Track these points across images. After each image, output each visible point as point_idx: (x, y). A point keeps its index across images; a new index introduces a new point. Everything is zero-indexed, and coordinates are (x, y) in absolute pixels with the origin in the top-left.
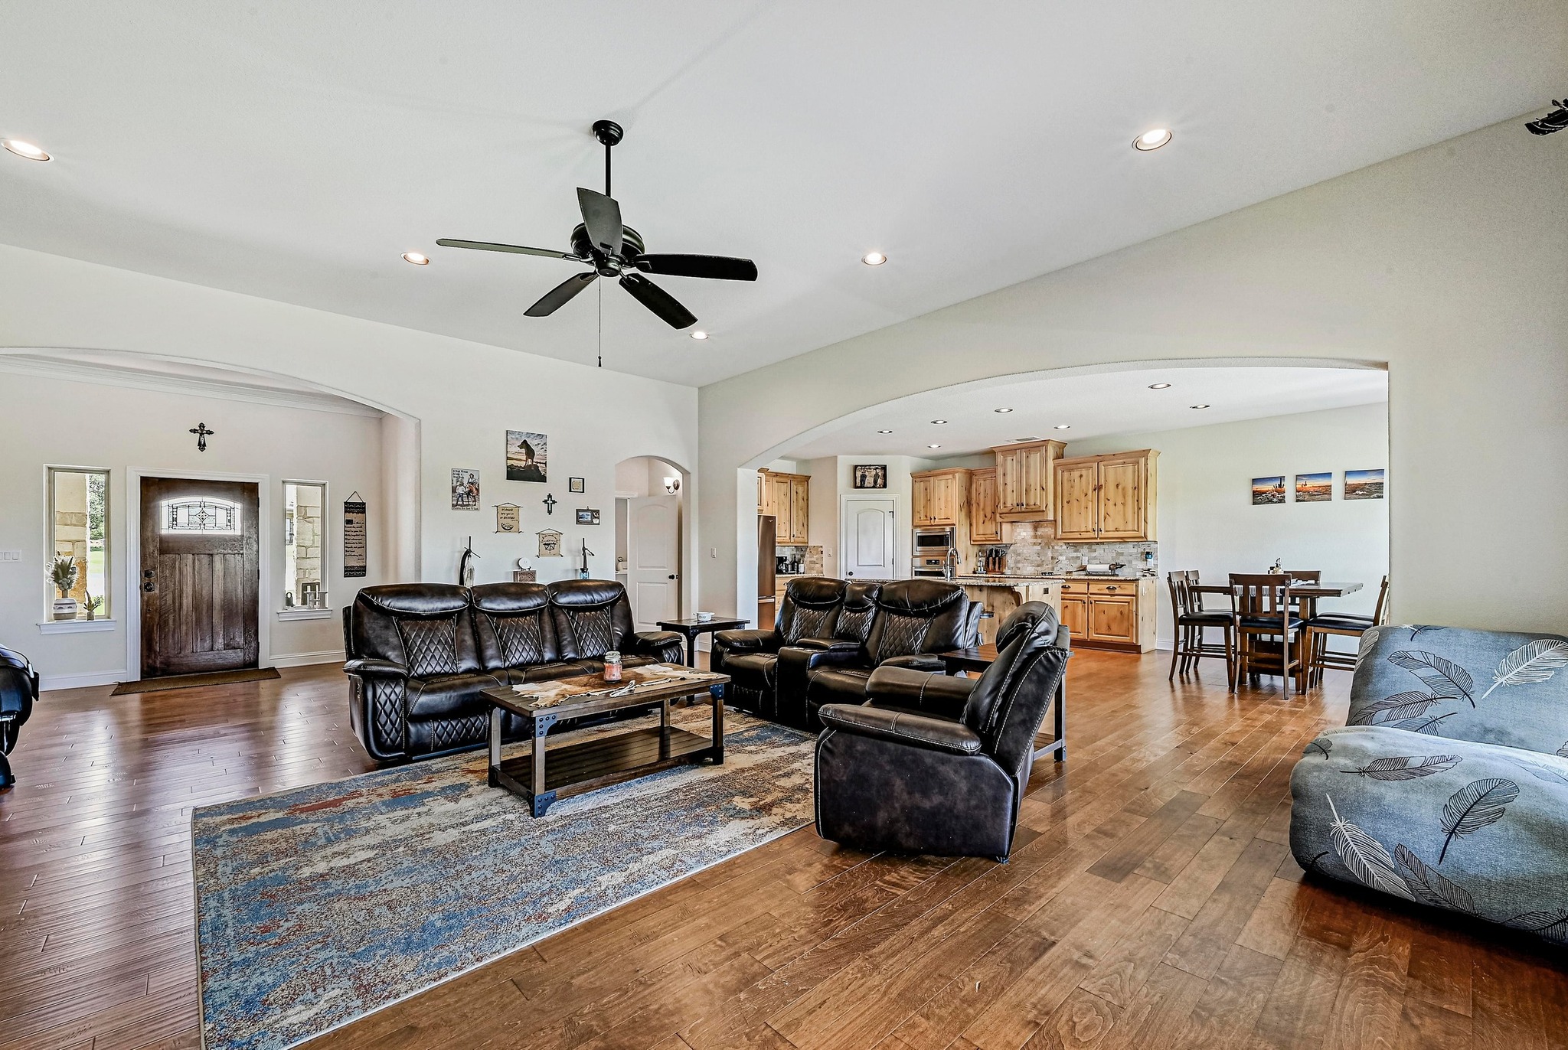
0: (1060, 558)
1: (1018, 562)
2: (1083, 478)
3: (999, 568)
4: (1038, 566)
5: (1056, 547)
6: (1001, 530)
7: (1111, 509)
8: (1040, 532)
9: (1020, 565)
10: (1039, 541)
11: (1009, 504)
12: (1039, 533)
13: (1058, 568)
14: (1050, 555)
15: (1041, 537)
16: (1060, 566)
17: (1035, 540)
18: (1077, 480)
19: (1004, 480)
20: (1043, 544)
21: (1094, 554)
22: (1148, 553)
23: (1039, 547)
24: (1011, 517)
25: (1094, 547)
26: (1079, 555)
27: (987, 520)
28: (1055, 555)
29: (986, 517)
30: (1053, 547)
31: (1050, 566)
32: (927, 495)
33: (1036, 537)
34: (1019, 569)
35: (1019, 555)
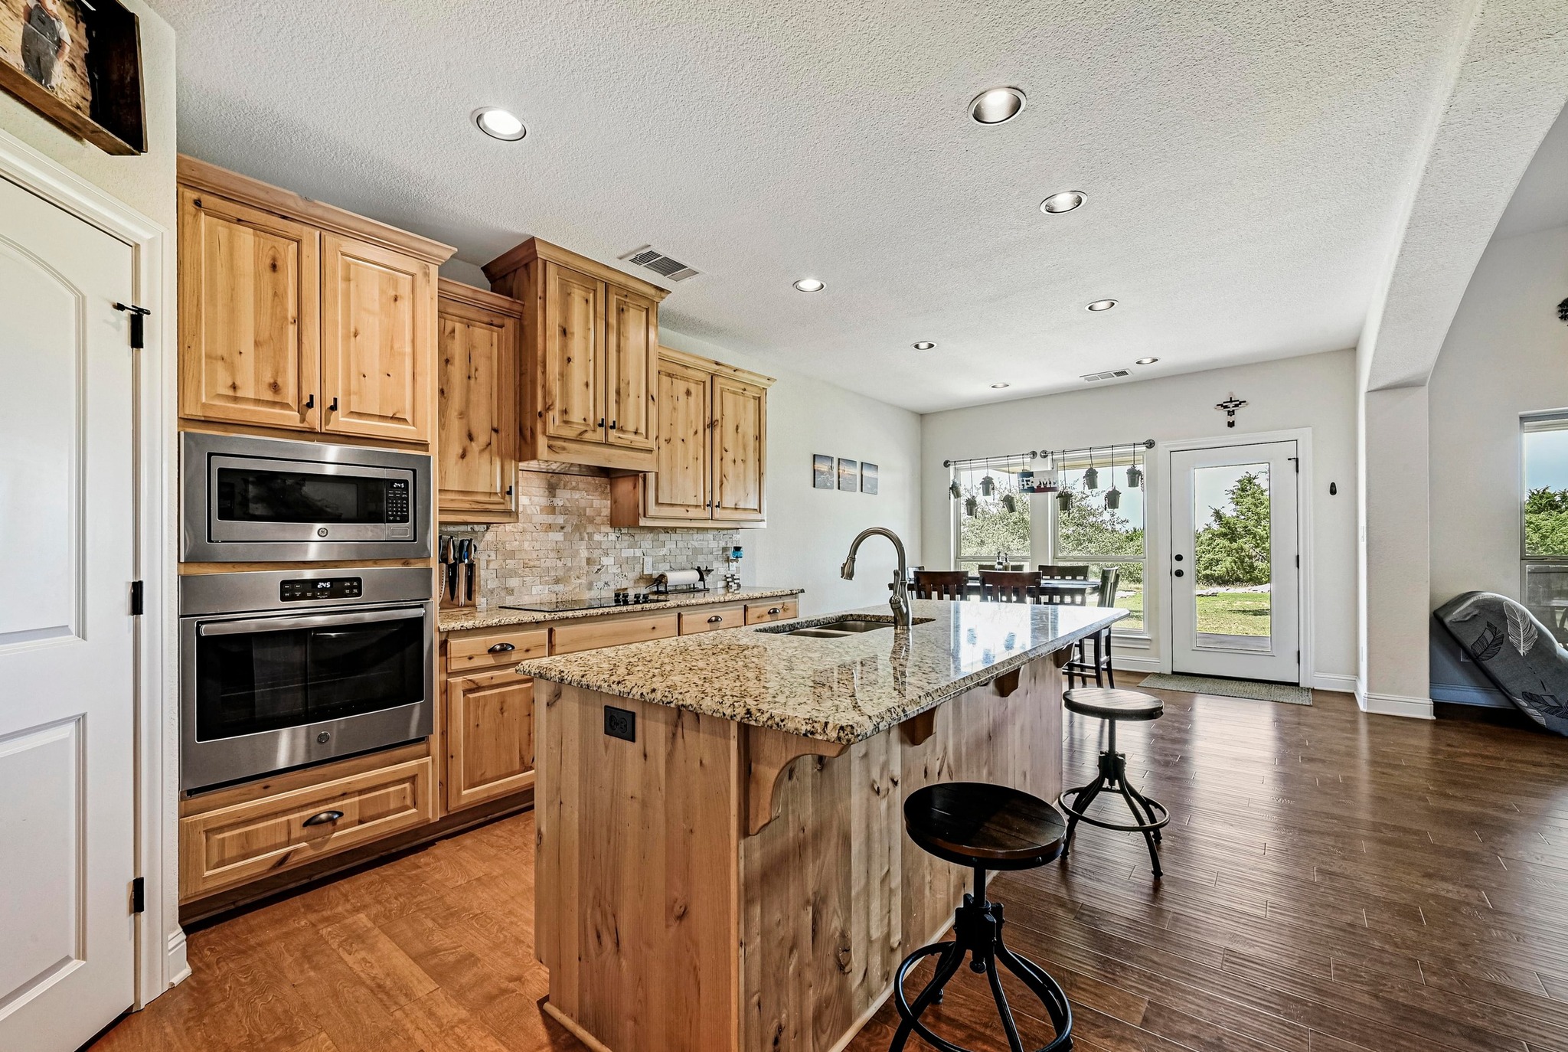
0: (606, 561)
1: (513, 573)
2: (692, 399)
3: (470, 594)
4: (557, 581)
5: (597, 537)
6: (517, 483)
7: (729, 468)
8: (563, 498)
9: (513, 582)
10: (560, 520)
11: (576, 416)
12: (559, 502)
13: (601, 584)
14: (584, 554)
15: (565, 511)
16: (605, 578)
17: (549, 519)
18: (683, 397)
19: (564, 347)
20: (568, 529)
21: (663, 551)
22: (737, 549)
23: (559, 536)
24: (578, 452)
25: (663, 537)
26: (638, 553)
27: (475, 447)
28: (597, 553)
29: (471, 437)
30: (590, 537)
31: (583, 580)
32: (278, 295)
33: (552, 510)
34: (510, 591)
35: (512, 554)
